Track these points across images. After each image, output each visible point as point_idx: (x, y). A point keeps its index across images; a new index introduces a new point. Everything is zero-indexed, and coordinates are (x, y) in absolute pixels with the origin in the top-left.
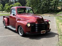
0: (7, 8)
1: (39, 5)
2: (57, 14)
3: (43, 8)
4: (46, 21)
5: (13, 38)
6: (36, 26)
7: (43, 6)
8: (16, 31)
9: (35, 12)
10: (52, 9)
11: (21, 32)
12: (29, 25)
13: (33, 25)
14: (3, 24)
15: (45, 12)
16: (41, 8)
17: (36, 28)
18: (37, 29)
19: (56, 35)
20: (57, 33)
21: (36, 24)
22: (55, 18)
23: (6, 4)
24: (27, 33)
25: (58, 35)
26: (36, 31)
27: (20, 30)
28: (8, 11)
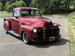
0: (8, 8)
1: (47, 3)
2: (69, 15)
3: (52, 8)
4: (56, 25)
5: (16, 46)
6: (44, 32)
7: (52, 5)
8: (20, 37)
9: (42, 12)
10: (63, 9)
11: (25, 39)
12: (35, 31)
13: (40, 31)
14: (4, 28)
15: (54, 12)
16: (50, 7)
17: (44, 34)
18: (44, 36)
19: (67, 43)
20: (68, 40)
21: (44, 29)
22: (66, 19)
23: (7, 3)
24: (32, 40)
25: (70, 42)
26: (44, 38)
27: (25, 36)
28: (9, 11)
